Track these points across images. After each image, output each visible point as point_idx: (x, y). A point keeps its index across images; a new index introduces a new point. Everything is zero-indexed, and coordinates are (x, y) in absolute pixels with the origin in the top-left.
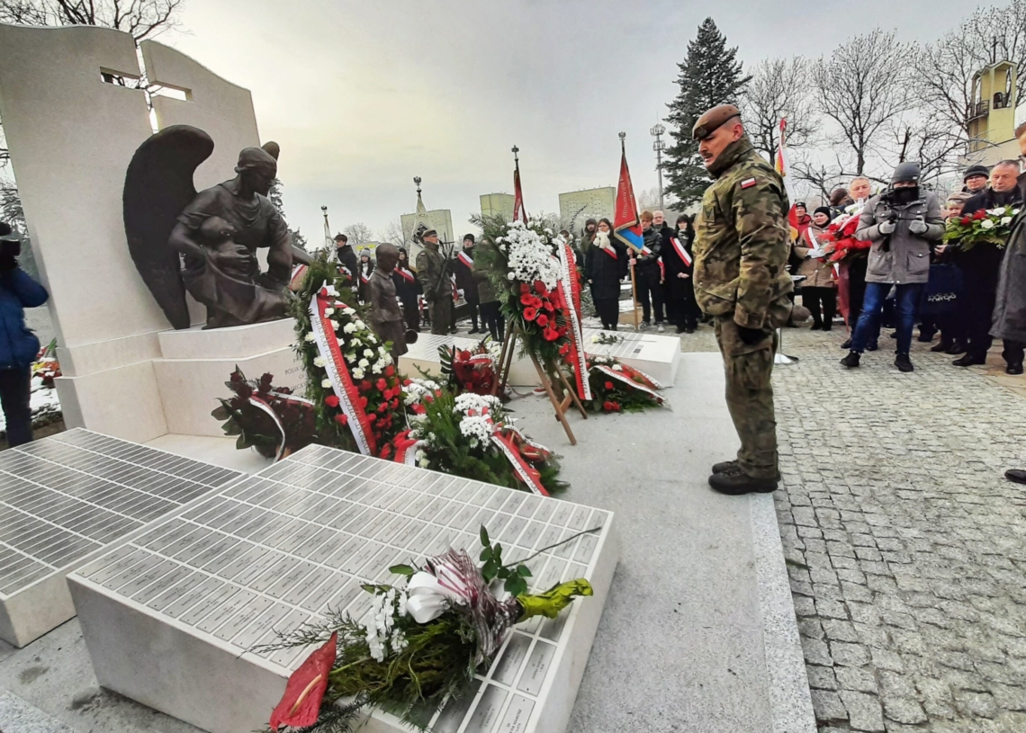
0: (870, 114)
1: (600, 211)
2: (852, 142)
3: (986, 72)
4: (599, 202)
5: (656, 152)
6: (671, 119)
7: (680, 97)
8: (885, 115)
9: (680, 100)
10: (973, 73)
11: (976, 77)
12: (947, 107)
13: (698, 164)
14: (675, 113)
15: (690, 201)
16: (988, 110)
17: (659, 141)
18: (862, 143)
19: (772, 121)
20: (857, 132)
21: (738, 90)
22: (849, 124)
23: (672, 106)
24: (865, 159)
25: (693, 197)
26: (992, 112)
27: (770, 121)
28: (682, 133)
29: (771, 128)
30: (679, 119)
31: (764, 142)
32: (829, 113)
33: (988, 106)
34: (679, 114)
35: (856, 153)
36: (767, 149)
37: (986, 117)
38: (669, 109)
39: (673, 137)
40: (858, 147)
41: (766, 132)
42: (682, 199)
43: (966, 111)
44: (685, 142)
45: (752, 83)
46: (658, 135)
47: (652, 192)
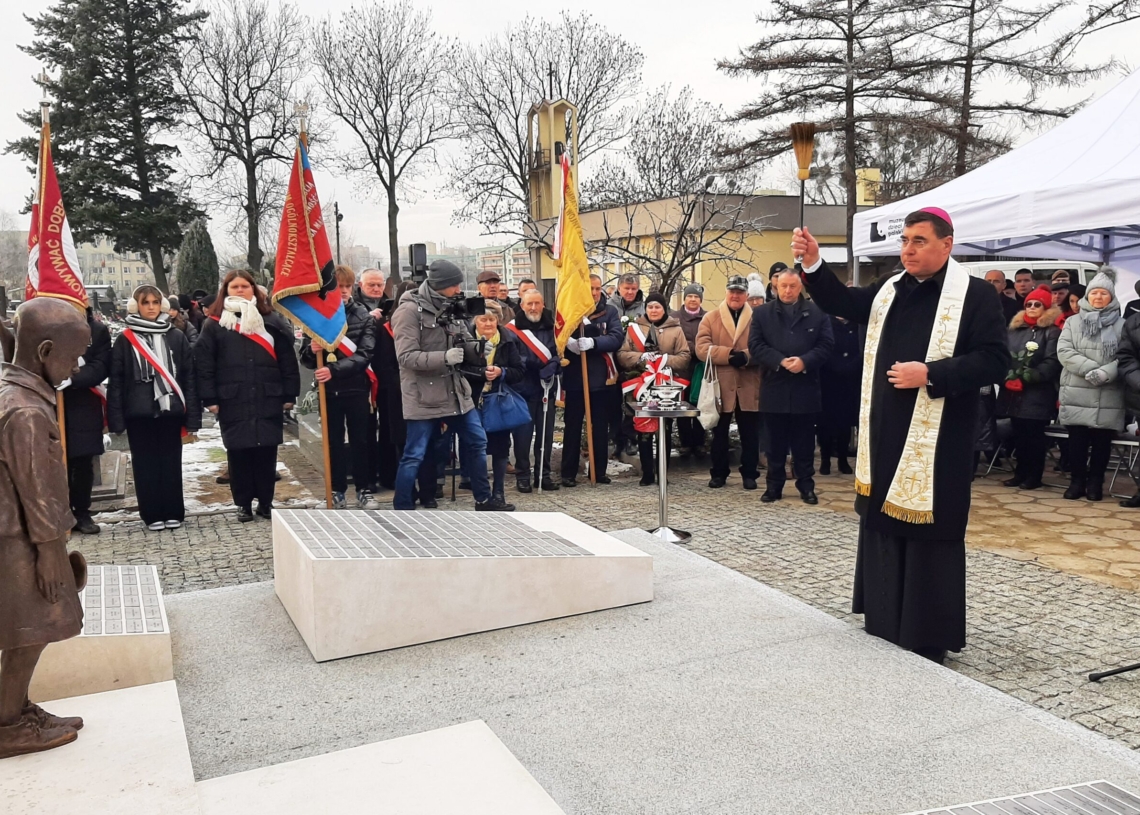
0: (401, 132)
2: (379, 172)
3: (544, 109)
6: (39, 50)
7: (56, 11)
8: (424, 141)
9: (58, 17)
10: (528, 106)
11: (531, 113)
12: (496, 147)
13: (105, 157)
14: (48, 41)
16: (550, 162)
18: (393, 178)
19: (248, 106)
20: (384, 157)
21: (181, 31)
22: (373, 143)
23: (39, 24)
24: (398, 203)
25: (96, 225)
26: (554, 166)
27: (244, 104)
28: (68, 87)
29: (247, 119)
30: (56, 54)
31: (233, 140)
32: (341, 114)
33: (550, 157)
34: (56, 45)
35: (385, 191)
36: (240, 156)
37: (548, 174)
38: (33, 29)
40: (388, 183)
41: (236, 124)
43: (521, 157)
45: (207, 27)
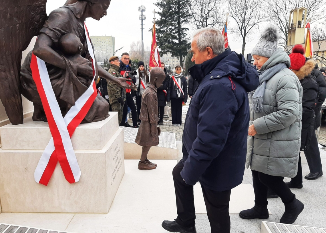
0: (249, 20)
1: (105, 49)
2: (241, 33)
3: (296, 10)
4: (105, 44)
5: (141, 21)
6: (158, 4)
8: (256, 23)
10: (290, 10)
11: (291, 12)
12: (278, 23)
13: (171, 32)
14: (160, 2)
15: (166, 52)
16: (295, 27)
17: (142, 15)
18: (245, 34)
19: (207, 16)
20: (243, 28)
22: (240, 24)
24: (246, 42)
25: (168, 50)
26: (297, 29)
27: (206, 15)
28: (164, 13)
29: (207, 19)
30: (162, 5)
32: (232, 16)
33: (296, 26)
34: (162, 2)
35: (243, 38)
37: (294, 31)
39: (158, 15)
40: (243, 36)
41: (204, 21)
42: (162, 49)
43: (286, 26)
44: (164, 18)
46: (142, 11)
47: (138, 43)
